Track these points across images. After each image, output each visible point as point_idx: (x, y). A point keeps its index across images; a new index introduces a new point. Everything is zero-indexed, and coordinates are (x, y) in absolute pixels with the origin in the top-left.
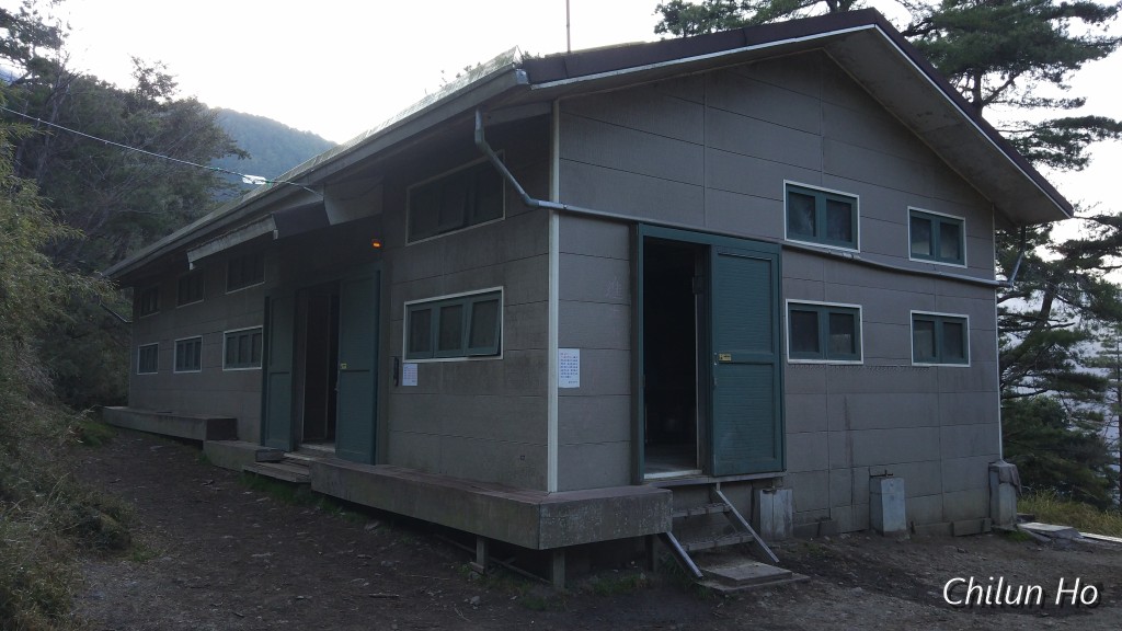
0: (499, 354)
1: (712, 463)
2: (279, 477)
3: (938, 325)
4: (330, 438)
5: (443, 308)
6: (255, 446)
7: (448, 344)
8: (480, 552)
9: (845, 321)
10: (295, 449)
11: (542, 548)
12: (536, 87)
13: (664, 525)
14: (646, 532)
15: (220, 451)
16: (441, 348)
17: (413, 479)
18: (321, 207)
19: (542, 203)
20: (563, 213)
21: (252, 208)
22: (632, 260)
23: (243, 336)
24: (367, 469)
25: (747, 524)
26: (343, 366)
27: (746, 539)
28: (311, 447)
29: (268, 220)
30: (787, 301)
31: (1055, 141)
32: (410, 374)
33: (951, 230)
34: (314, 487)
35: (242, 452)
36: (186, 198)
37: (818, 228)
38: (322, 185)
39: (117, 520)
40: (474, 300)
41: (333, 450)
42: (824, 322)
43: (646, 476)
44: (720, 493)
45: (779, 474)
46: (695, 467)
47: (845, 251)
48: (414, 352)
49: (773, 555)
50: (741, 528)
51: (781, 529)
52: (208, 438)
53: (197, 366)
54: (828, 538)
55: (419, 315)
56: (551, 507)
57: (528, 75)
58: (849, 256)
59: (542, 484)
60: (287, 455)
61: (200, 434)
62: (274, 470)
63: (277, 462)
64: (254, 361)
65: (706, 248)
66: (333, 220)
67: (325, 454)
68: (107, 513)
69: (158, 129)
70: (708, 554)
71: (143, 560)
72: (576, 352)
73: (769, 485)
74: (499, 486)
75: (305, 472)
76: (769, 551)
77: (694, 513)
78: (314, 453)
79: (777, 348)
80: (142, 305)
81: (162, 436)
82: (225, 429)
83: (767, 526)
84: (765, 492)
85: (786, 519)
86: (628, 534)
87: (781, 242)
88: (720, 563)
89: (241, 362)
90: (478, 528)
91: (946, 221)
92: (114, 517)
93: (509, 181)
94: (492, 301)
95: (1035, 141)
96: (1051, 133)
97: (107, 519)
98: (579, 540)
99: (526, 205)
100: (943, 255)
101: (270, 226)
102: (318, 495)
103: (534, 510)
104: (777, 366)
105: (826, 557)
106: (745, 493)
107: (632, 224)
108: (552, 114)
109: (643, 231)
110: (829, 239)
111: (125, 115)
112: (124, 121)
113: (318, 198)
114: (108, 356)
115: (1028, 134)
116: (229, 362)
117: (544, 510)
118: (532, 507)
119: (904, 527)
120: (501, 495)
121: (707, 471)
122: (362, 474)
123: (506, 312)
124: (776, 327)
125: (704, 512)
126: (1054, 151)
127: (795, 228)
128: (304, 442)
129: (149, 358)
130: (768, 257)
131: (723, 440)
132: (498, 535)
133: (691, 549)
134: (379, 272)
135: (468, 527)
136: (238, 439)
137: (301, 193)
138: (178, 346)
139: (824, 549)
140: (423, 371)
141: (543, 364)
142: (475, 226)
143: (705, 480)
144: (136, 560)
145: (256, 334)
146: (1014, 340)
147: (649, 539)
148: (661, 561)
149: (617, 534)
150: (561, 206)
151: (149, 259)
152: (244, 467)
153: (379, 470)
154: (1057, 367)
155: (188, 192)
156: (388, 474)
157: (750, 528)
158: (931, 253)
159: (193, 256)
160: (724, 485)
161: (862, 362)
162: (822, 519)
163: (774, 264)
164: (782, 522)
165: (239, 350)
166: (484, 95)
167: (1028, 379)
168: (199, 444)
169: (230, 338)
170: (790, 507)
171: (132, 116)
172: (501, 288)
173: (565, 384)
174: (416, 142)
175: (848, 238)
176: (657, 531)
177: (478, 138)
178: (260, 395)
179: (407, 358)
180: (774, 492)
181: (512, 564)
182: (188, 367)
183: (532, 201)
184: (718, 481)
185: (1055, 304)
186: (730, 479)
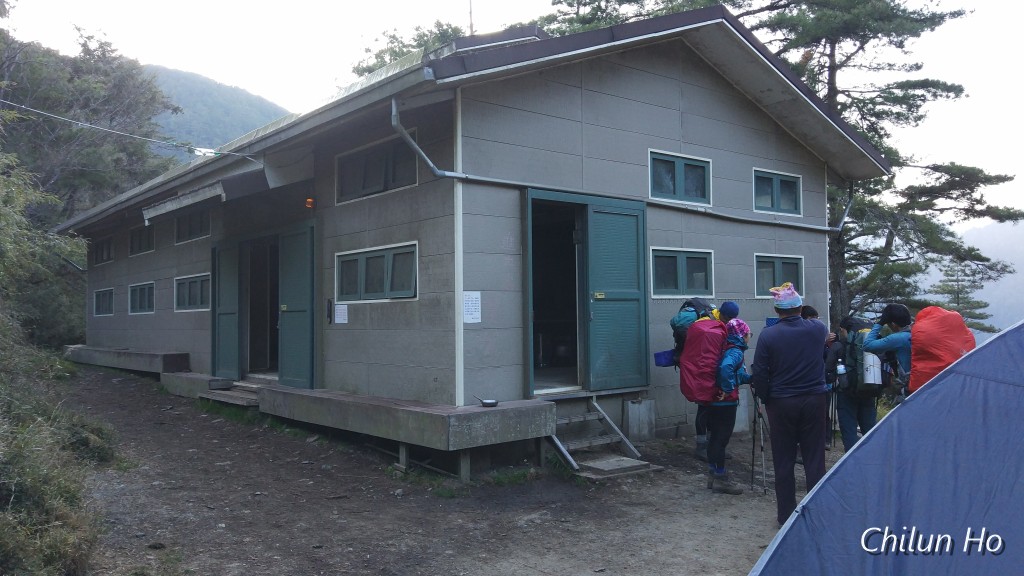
0: (415, 296)
1: (589, 381)
2: (231, 401)
3: (778, 265)
4: (273, 368)
5: (367, 259)
6: (207, 377)
7: (373, 288)
8: (403, 455)
9: (699, 262)
10: (243, 378)
11: (451, 449)
12: (440, 81)
13: (549, 430)
14: (535, 435)
15: (175, 381)
16: (367, 291)
17: (346, 400)
18: (261, 173)
19: (448, 174)
20: (465, 181)
21: (200, 173)
22: (523, 218)
23: (192, 282)
24: (307, 392)
25: (616, 428)
26: (283, 307)
27: (615, 439)
28: (257, 376)
29: (216, 185)
30: (652, 248)
31: (897, 101)
32: (341, 312)
33: (789, 186)
34: (262, 408)
35: (197, 381)
36: (130, 155)
37: (677, 187)
38: (262, 154)
39: (102, 438)
40: (395, 252)
41: (277, 378)
42: (682, 266)
43: (536, 392)
44: (596, 404)
45: (644, 388)
46: (575, 383)
47: (700, 206)
48: (345, 294)
49: (636, 451)
50: (612, 430)
51: (645, 432)
52: (165, 370)
53: (151, 308)
54: (684, 438)
55: (348, 264)
56: (459, 417)
57: (434, 72)
58: (703, 210)
59: (452, 401)
60: (236, 383)
61: (157, 367)
62: (226, 396)
63: (228, 389)
64: (203, 303)
65: (583, 207)
66: (272, 185)
67: (270, 382)
68: (92, 432)
69: (103, 93)
70: (586, 452)
71: (125, 470)
72: (477, 294)
73: (635, 397)
74: (417, 403)
75: (254, 397)
76: (633, 448)
77: (575, 420)
78: (259, 381)
79: (642, 284)
80: (95, 254)
81: (122, 370)
82: (179, 362)
83: (634, 430)
84: (633, 403)
85: (650, 423)
86: (520, 437)
87: (646, 200)
88: (594, 459)
89: (192, 304)
90: (401, 436)
91: (785, 179)
92: (98, 436)
93: (420, 156)
94: (409, 253)
95: (879, 100)
96: (894, 94)
97: (93, 437)
98: (481, 442)
99: (435, 175)
100: (782, 207)
101: (219, 191)
102: (265, 415)
103: (444, 421)
104: (642, 301)
105: (680, 453)
106: (616, 404)
107: (522, 189)
108: (454, 100)
109: (532, 195)
110: (687, 196)
111: (70, 80)
112: (70, 86)
113: (258, 165)
114: (64, 299)
115: (874, 95)
116: (180, 305)
117: (452, 420)
118: (443, 417)
119: (747, 429)
120: (418, 409)
121: (585, 386)
122: (303, 397)
123: (421, 262)
124: (642, 270)
125: (582, 419)
126: (896, 109)
127: (658, 187)
128: (252, 372)
129: (105, 301)
130: (635, 214)
131: (599, 361)
132: (416, 441)
133: (572, 447)
134: (313, 228)
135: (392, 436)
136: (191, 371)
137: (243, 161)
138: (132, 291)
139: (680, 446)
140: (353, 311)
141: (451, 304)
142: (393, 191)
143: (584, 394)
144: (120, 469)
145: (204, 280)
146: (864, 272)
147: (538, 441)
148: (547, 458)
149: (511, 437)
150: (464, 176)
151: (104, 215)
152: (199, 395)
153: (317, 393)
154: (900, 295)
155: (132, 150)
156: (325, 396)
157: (619, 431)
158: (772, 206)
159: (149, 214)
160: (599, 398)
161: (713, 297)
162: (680, 423)
163: (640, 218)
164: (646, 425)
165: (189, 295)
166: (398, 87)
167: (876, 306)
168: (156, 376)
169: (180, 284)
170: (653, 415)
171: (77, 81)
172: (416, 242)
173: (470, 320)
174: (342, 122)
175: (702, 194)
176: (544, 435)
177: (394, 122)
178: (209, 332)
179: (339, 300)
180: (640, 402)
181: (429, 464)
182: (142, 308)
183: (439, 172)
184: (594, 394)
185: (897, 241)
186: (603, 393)
